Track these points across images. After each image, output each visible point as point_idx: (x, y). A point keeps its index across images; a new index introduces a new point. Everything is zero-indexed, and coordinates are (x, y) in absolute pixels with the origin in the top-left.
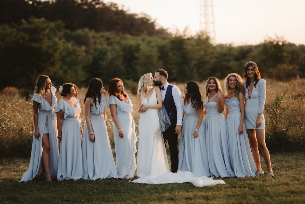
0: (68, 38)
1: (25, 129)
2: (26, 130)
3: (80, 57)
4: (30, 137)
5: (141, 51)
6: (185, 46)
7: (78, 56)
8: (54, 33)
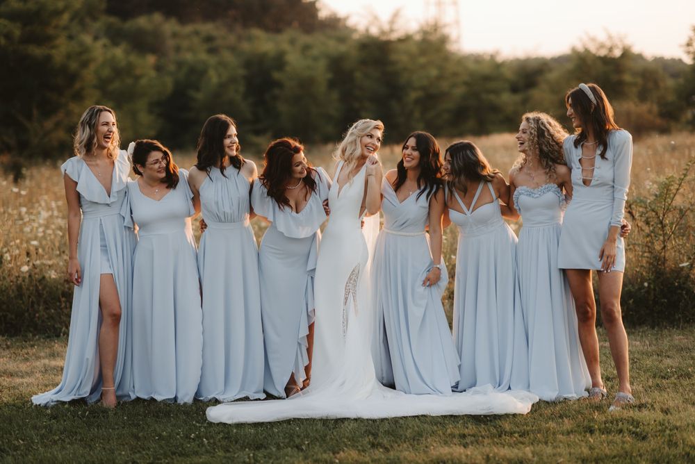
0: (115, 36)
1: (9, 258)
2: (11, 260)
3: (144, 81)
4: (20, 279)
5: (288, 68)
6: (394, 57)
7: (138, 78)
8: (82, 23)
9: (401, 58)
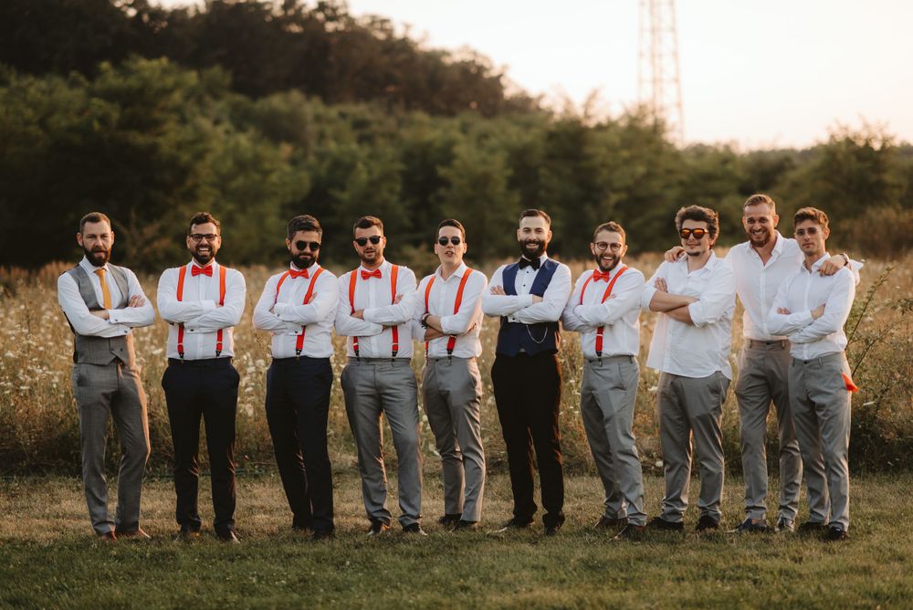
0: (241, 120)
3: (274, 178)
7: (267, 173)
8: (200, 102)
9: (598, 152)
